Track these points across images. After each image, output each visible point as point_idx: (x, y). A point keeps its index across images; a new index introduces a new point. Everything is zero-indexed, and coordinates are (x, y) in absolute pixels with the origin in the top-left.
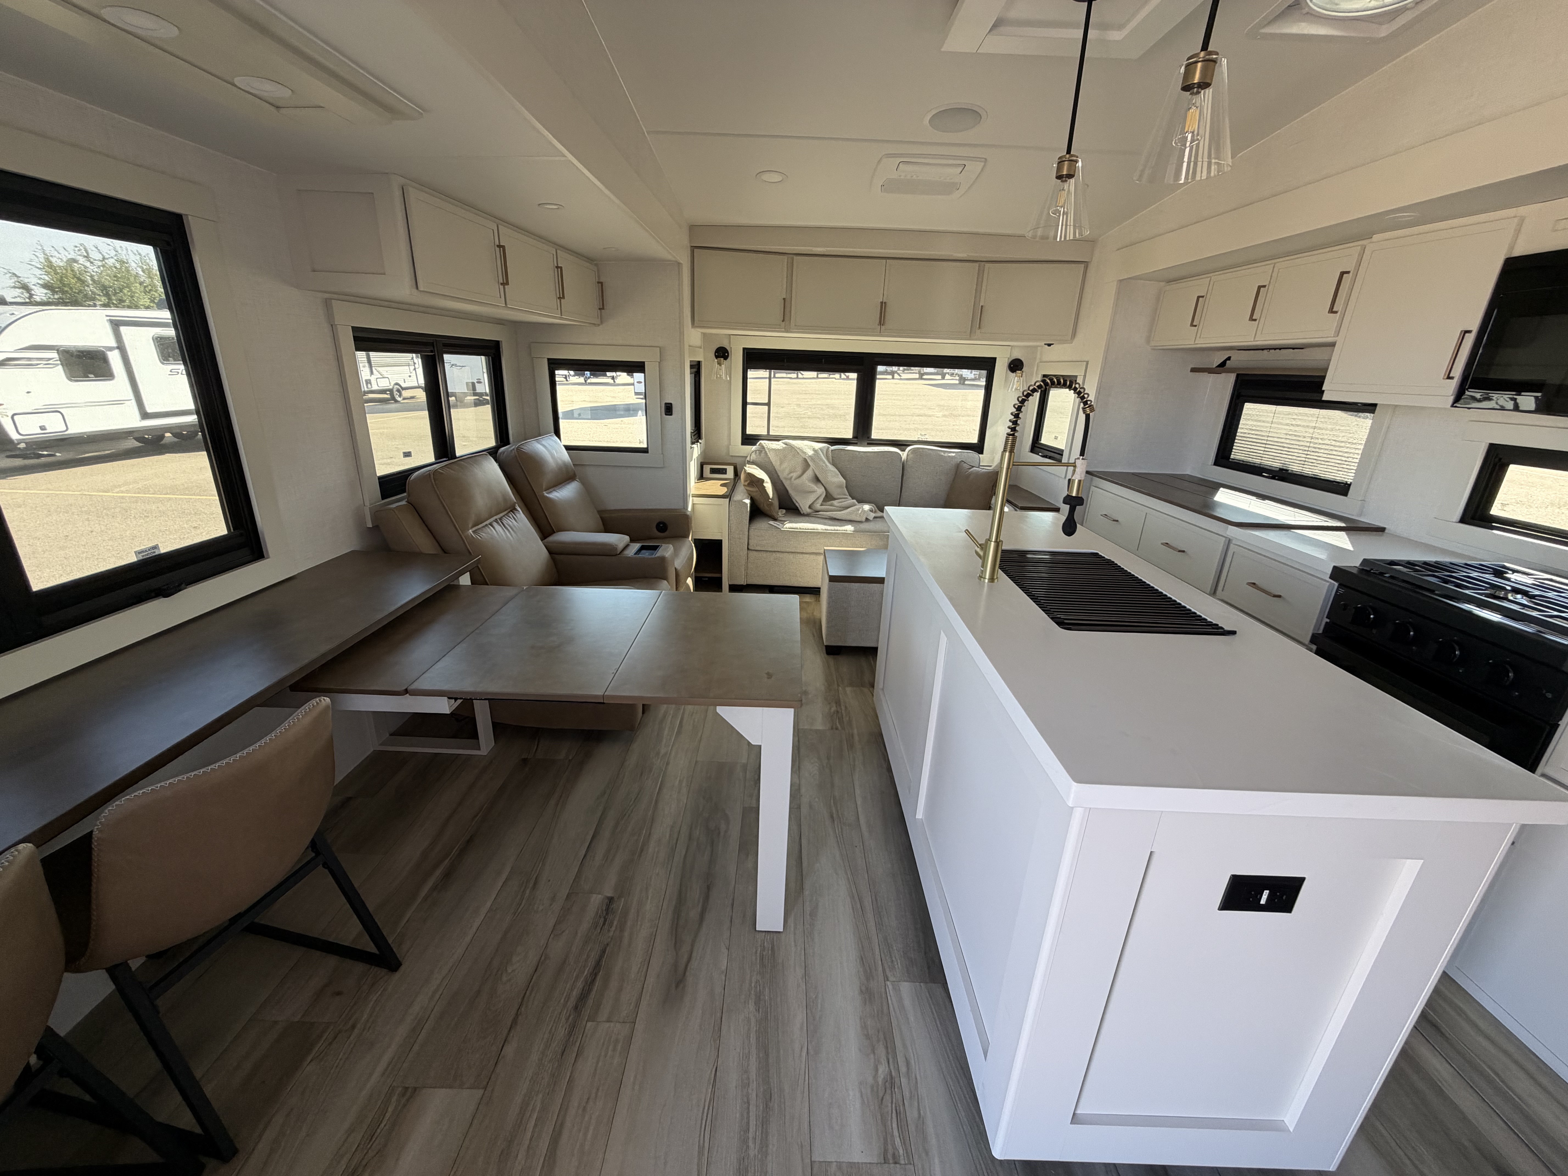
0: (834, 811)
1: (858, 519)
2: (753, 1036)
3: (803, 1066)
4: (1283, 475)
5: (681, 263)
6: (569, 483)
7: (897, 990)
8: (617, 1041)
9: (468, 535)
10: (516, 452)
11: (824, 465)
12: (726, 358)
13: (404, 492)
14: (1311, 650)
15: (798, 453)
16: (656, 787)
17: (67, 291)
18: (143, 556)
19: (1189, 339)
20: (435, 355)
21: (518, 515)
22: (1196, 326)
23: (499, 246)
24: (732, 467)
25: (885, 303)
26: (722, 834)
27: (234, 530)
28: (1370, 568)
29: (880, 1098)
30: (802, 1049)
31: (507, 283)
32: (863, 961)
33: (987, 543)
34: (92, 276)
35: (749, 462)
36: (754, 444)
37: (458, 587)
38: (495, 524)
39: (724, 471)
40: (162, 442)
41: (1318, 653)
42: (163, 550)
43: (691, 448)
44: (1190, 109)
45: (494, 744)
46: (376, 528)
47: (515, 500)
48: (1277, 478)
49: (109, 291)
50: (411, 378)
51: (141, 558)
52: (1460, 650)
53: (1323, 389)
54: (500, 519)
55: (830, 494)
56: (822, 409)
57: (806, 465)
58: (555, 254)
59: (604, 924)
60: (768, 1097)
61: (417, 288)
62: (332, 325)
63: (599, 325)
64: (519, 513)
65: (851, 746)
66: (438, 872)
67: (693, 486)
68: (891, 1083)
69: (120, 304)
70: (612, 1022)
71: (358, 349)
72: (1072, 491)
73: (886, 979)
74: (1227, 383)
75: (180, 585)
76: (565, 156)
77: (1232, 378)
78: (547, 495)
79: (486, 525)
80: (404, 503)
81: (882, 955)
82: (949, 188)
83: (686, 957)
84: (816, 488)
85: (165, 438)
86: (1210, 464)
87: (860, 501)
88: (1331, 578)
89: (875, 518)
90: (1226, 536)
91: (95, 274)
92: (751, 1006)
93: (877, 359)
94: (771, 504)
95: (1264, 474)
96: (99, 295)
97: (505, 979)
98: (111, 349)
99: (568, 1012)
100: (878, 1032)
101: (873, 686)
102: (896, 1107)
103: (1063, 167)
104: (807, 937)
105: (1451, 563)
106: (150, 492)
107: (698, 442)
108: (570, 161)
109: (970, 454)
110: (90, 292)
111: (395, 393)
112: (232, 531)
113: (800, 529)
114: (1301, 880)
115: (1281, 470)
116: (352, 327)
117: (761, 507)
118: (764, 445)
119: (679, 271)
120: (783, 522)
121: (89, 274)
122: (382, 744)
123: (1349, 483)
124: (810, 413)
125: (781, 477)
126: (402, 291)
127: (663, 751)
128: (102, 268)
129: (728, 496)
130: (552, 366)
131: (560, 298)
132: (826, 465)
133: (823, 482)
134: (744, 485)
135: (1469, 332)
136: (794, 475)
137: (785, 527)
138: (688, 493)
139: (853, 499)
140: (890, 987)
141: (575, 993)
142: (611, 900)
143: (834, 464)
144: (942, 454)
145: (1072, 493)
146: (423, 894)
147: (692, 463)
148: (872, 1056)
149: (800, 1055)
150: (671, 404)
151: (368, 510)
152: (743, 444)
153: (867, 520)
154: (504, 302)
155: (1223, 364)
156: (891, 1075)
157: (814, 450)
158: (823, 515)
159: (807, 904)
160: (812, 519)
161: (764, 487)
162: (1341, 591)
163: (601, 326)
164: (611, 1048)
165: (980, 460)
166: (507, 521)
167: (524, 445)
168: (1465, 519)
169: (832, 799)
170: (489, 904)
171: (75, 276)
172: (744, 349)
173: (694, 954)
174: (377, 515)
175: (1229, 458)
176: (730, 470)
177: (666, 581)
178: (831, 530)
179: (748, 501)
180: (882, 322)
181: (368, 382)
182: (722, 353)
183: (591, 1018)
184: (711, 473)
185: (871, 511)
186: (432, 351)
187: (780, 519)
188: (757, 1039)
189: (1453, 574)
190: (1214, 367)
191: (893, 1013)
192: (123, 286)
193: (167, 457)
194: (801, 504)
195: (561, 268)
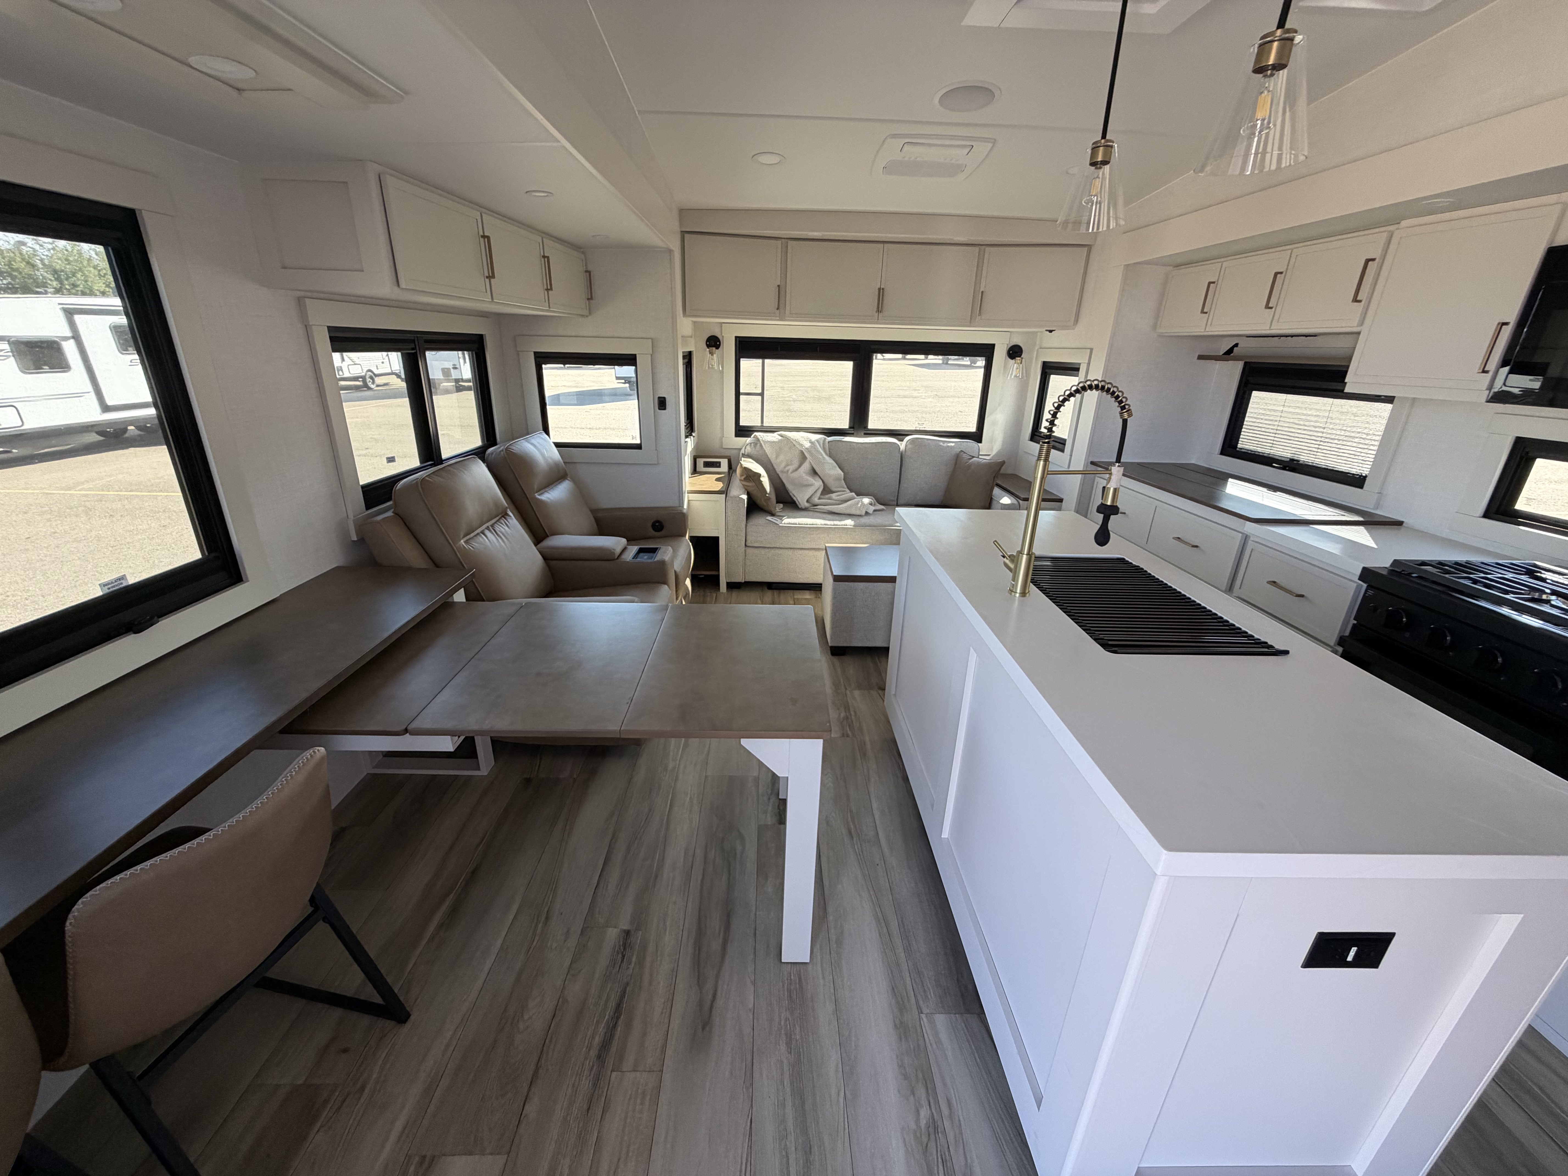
0: (852, 827)
1: (858, 513)
2: (787, 1082)
3: (842, 1112)
4: (1293, 466)
5: (673, 251)
6: (559, 483)
7: (932, 1022)
8: (644, 1093)
9: (460, 545)
10: (505, 453)
11: (821, 457)
12: (718, 347)
13: (390, 499)
14: (1335, 652)
15: (794, 445)
16: (666, 805)
17: (16, 276)
18: (109, 589)
19: (1198, 326)
20: (416, 353)
21: (509, 520)
22: (1206, 313)
23: (484, 237)
24: (726, 460)
25: (883, 289)
26: (738, 856)
27: (209, 553)
28: (1400, 570)
29: (924, 1145)
30: (839, 1093)
31: (493, 276)
32: (894, 992)
33: (1019, 555)
34: (42, 260)
35: (744, 455)
36: (749, 436)
37: (454, 604)
38: (487, 532)
39: (718, 465)
40: (127, 435)
41: (1343, 656)
42: (132, 580)
43: (686, 442)
44: (1262, 93)
45: (494, 763)
46: (362, 540)
47: (506, 505)
48: (1287, 468)
49: (61, 275)
50: (383, 365)
51: (108, 591)
52: (1502, 656)
53: (1346, 381)
54: (492, 526)
55: (828, 488)
56: (806, 391)
57: (803, 458)
58: (541, 241)
59: (622, 961)
60: (808, 1150)
61: (398, 285)
62: (306, 326)
63: (587, 316)
64: (512, 519)
65: (864, 755)
66: (444, 908)
67: (689, 482)
68: (934, 1127)
69: (74, 290)
70: (637, 1071)
71: (334, 350)
72: (1106, 500)
73: (921, 1012)
74: (1234, 371)
75: (152, 618)
76: (559, 141)
77: (1240, 365)
78: (539, 497)
79: (478, 534)
80: (390, 514)
81: (914, 985)
82: (953, 170)
83: (710, 996)
84: (814, 482)
85: (128, 432)
86: (1216, 453)
87: (859, 494)
88: (1359, 579)
89: (875, 511)
90: (1243, 532)
91: (45, 257)
92: (783, 1047)
93: (873, 347)
94: (769, 499)
95: (1274, 465)
96: (51, 280)
97: (521, 1026)
98: (66, 339)
99: (591, 1063)
100: (917, 1071)
101: (884, 689)
102: (941, 1155)
103: (1098, 154)
104: (835, 966)
105: (1483, 563)
106: (114, 490)
107: (691, 435)
108: (564, 147)
109: (970, 444)
110: (41, 277)
111: (368, 380)
112: (207, 554)
113: (799, 524)
114: (1391, 936)
115: (1292, 460)
116: (328, 327)
117: (758, 502)
118: (759, 437)
119: (670, 259)
120: (781, 517)
121: (38, 258)
122: (376, 767)
123: (1364, 475)
124: (794, 397)
125: (777, 470)
126: (384, 288)
127: (671, 766)
128: (52, 251)
129: (724, 492)
130: (538, 359)
131: (547, 290)
132: (823, 457)
133: (821, 476)
134: (740, 480)
135: (1506, 324)
136: (791, 468)
137: (783, 522)
138: (684, 489)
139: (851, 491)
140: (925, 1019)
141: (597, 1040)
142: (627, 933)
143: (830, 456)
144: (941, 444)
145: (1107, 502)
146: (428, 935)
147: (686, 458)
148: (912, 1098)
149: (838, 1101)
150: (664, 398)
151: (352, 522)
152: (737, 435)
153: (867, 513)
154: (490, 297)
155: (1230, 351)
156: (934, 1120)
157: (811, 442)
158: (820, 509)
159: (832, 931)
160: (811, 513)
161: (761, 481)
162: (1370, 592)
163: (590, 317)
164: (639, 1101)
165: (979, 449)
166: (498, 528)
167: (514, 444)
168: (1488, 514)
169: (849, 813)
170: (499, 942)
171: (23, 259)
172: (736, 337)
173: (719, 993)
174: (361, 527)
175: (1237, 447)
176: (724, 463)
177: (666, 586)
178: (831, 525)
179: (745, 497)
180: (879, 310)
181: (340, 369)
182: (714, 342)
183: (617, 1068)
184: (704, 467)
185: (871, 504)
186: (413, 349)
187: (778, 514)
188: (791, 1085)
189: (1489, 576)
190: (1221, 354)
191: (930, 1047)
192: (75, 270)
193: (130, 452)
194: (798, 498)
195: (548, 257)
